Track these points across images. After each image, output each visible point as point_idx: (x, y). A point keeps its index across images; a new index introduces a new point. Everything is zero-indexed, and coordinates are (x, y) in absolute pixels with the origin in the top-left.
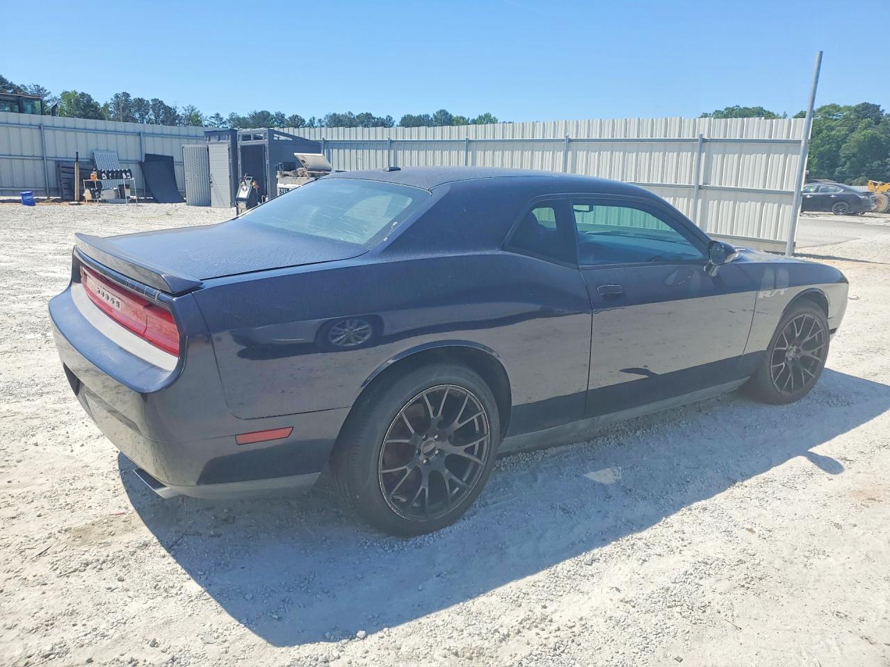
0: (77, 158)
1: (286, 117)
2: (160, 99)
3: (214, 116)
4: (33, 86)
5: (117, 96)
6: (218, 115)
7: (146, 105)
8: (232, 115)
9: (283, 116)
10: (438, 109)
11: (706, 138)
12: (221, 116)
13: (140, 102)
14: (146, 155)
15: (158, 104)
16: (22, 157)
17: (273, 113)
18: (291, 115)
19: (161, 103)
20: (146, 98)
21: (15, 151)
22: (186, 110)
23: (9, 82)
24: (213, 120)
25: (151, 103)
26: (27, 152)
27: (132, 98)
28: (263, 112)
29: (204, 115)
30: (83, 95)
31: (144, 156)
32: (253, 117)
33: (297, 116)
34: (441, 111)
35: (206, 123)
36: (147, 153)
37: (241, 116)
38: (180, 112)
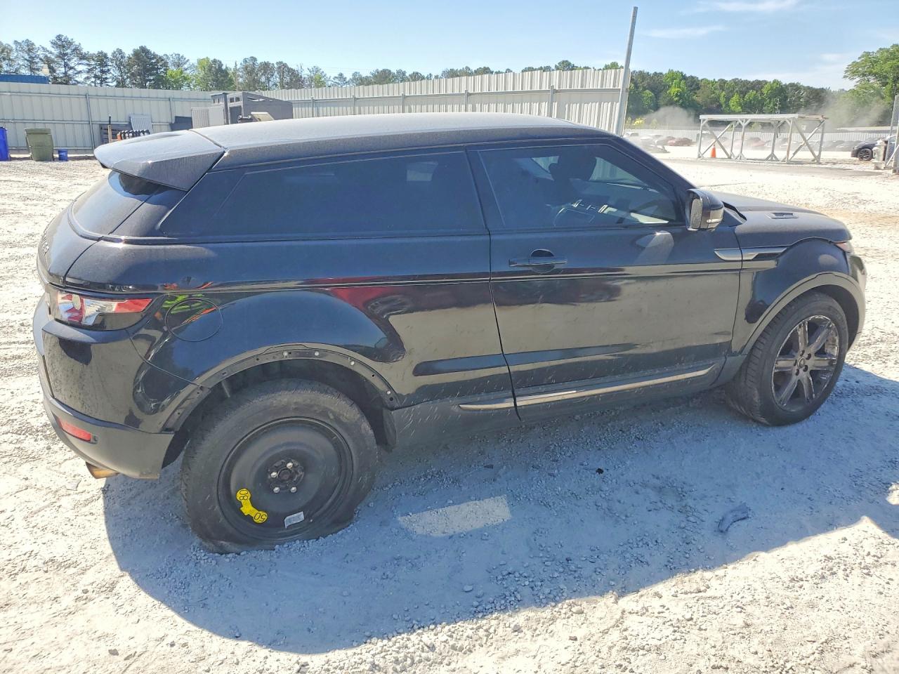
0: (110, 121)
1: (407, 75)
2: (284, 62)
3: (337, 76)
5: (245, 61)
6: (341, 75)
7: (271, 69)
8: (355, 74)
9: (404, 73)
10: (561, 60)
11: (557, 89)
12: (345, 76)
13: (266, 67)
14: (176, 117)
15: (283, 67)
16: (73, 122)
17: (394, 70)
18: (411, 73)
19: (285, 65)
20: (271, 62)
21: (67, 117)
22: (310, 72)
24: (337, 81)
25: (276, 66)
26: (77, 117)
27: (259, 61)
28: (384, 71)
29: (328, 76)
30: (215, 61)
31: (174, 118)
32: (375, 76)
33: (417, 73)
34: (563, 62)
35: (330, 83)
36: (177, 115)
37: (364, 75)
38: (305, 74)
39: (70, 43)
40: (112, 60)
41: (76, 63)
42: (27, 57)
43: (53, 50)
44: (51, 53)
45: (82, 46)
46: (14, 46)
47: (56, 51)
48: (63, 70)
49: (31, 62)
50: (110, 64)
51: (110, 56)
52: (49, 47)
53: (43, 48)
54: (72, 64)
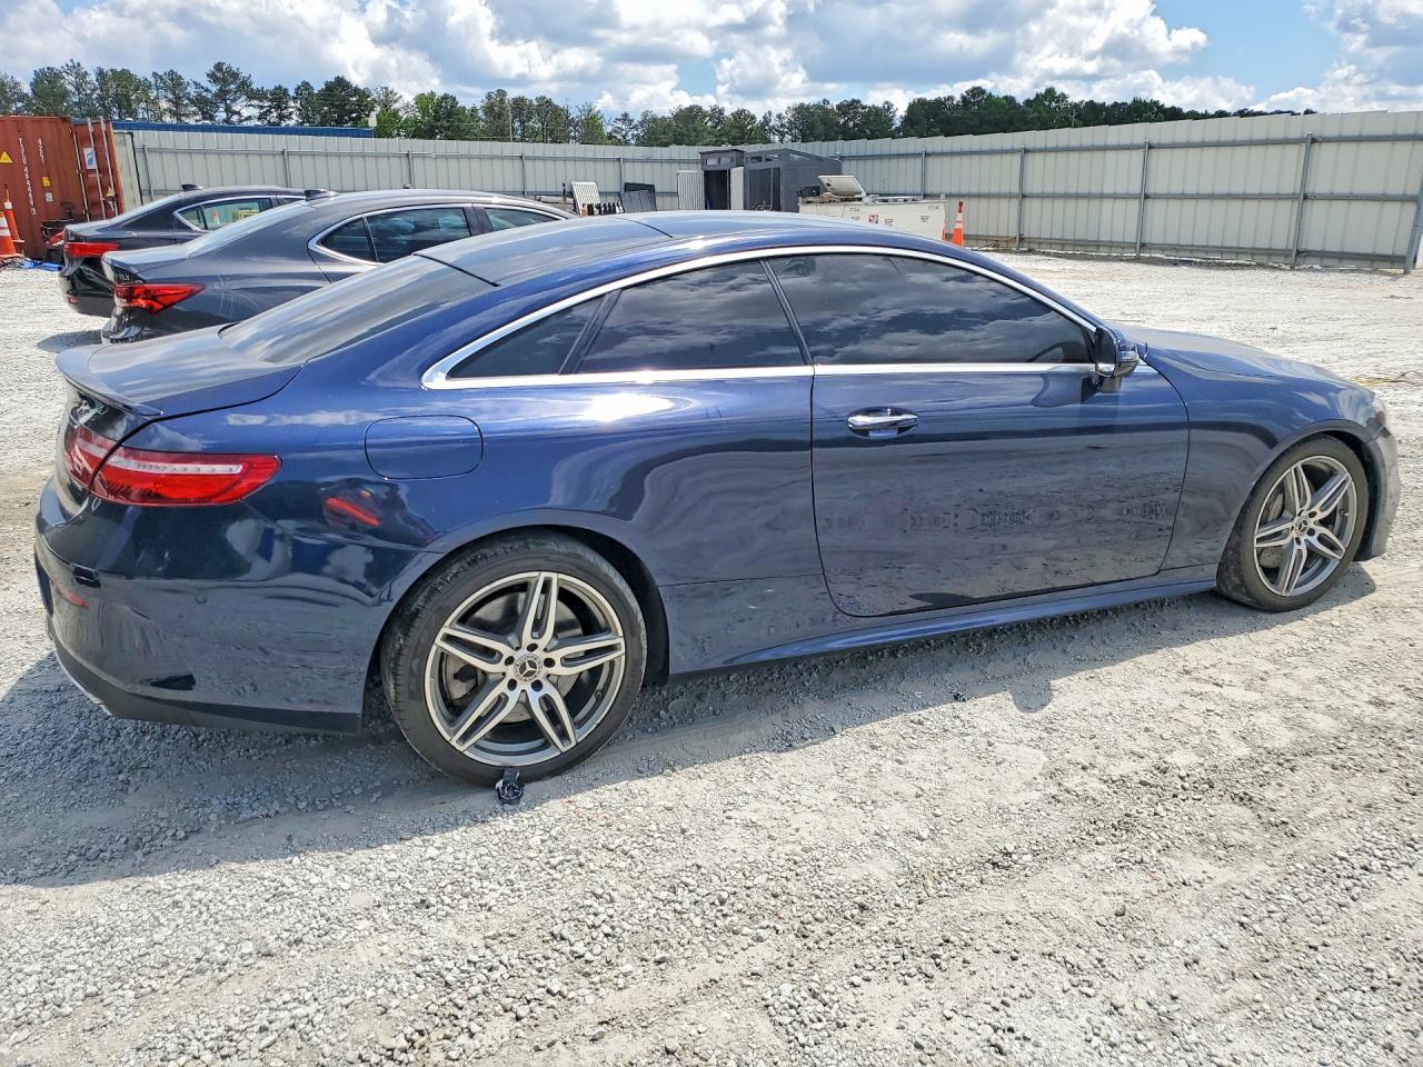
3: (620, 117)
4: (379, 89)
5: (489, 96)
6: (626, 115)
8: (646, 114)
12: (631, 117)
15: (547, 105)
19: (548, 101)
23: (354, 85)
24: (620, 125)
29: (606, 117)
31: (623, 186)
35: (609, 129)
36: (627, 182)
39: (235, 75)
40: (294, 98)
41: (244, 104)
42: (171, 96)
43: (209, 86)
44: (207, 90)
45: (252, 79)
46: (152, 80)
47: (214, 88)
48: (224, 115)
49: (177, 105)
50: (293, 105)
51: (292, 93)
52: (205, 82)
53: (195, 83)
54: (236, 108)
